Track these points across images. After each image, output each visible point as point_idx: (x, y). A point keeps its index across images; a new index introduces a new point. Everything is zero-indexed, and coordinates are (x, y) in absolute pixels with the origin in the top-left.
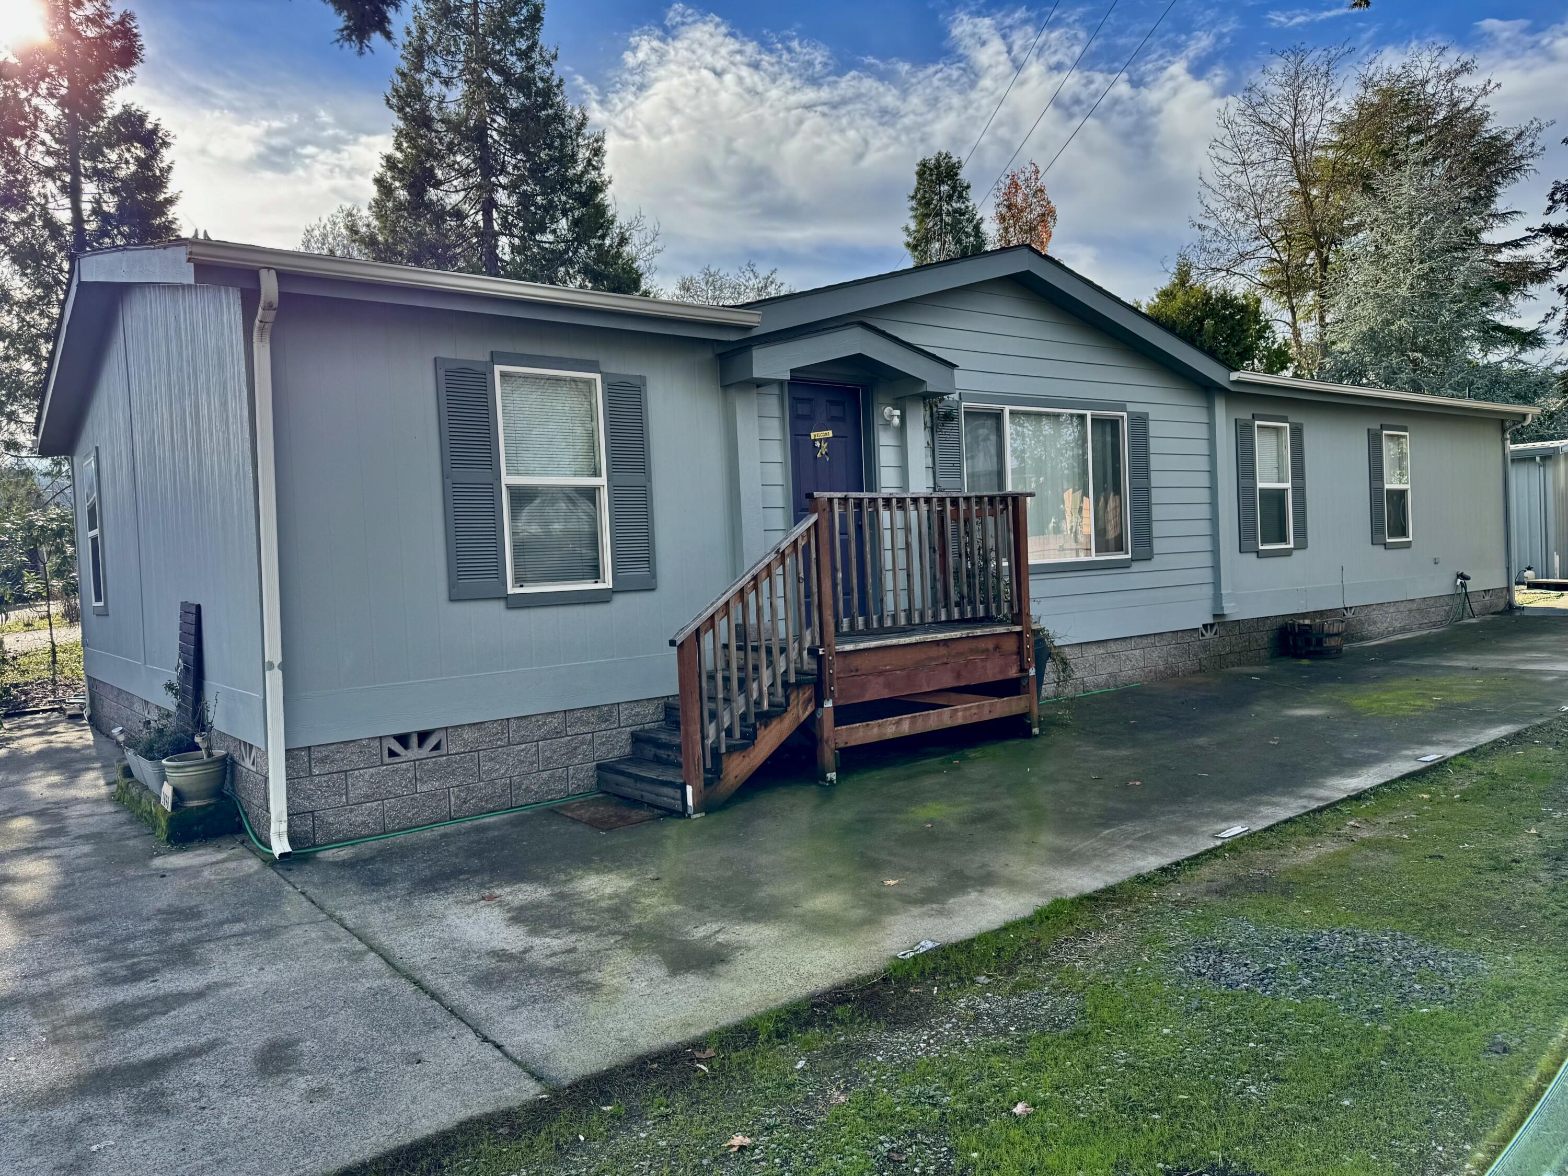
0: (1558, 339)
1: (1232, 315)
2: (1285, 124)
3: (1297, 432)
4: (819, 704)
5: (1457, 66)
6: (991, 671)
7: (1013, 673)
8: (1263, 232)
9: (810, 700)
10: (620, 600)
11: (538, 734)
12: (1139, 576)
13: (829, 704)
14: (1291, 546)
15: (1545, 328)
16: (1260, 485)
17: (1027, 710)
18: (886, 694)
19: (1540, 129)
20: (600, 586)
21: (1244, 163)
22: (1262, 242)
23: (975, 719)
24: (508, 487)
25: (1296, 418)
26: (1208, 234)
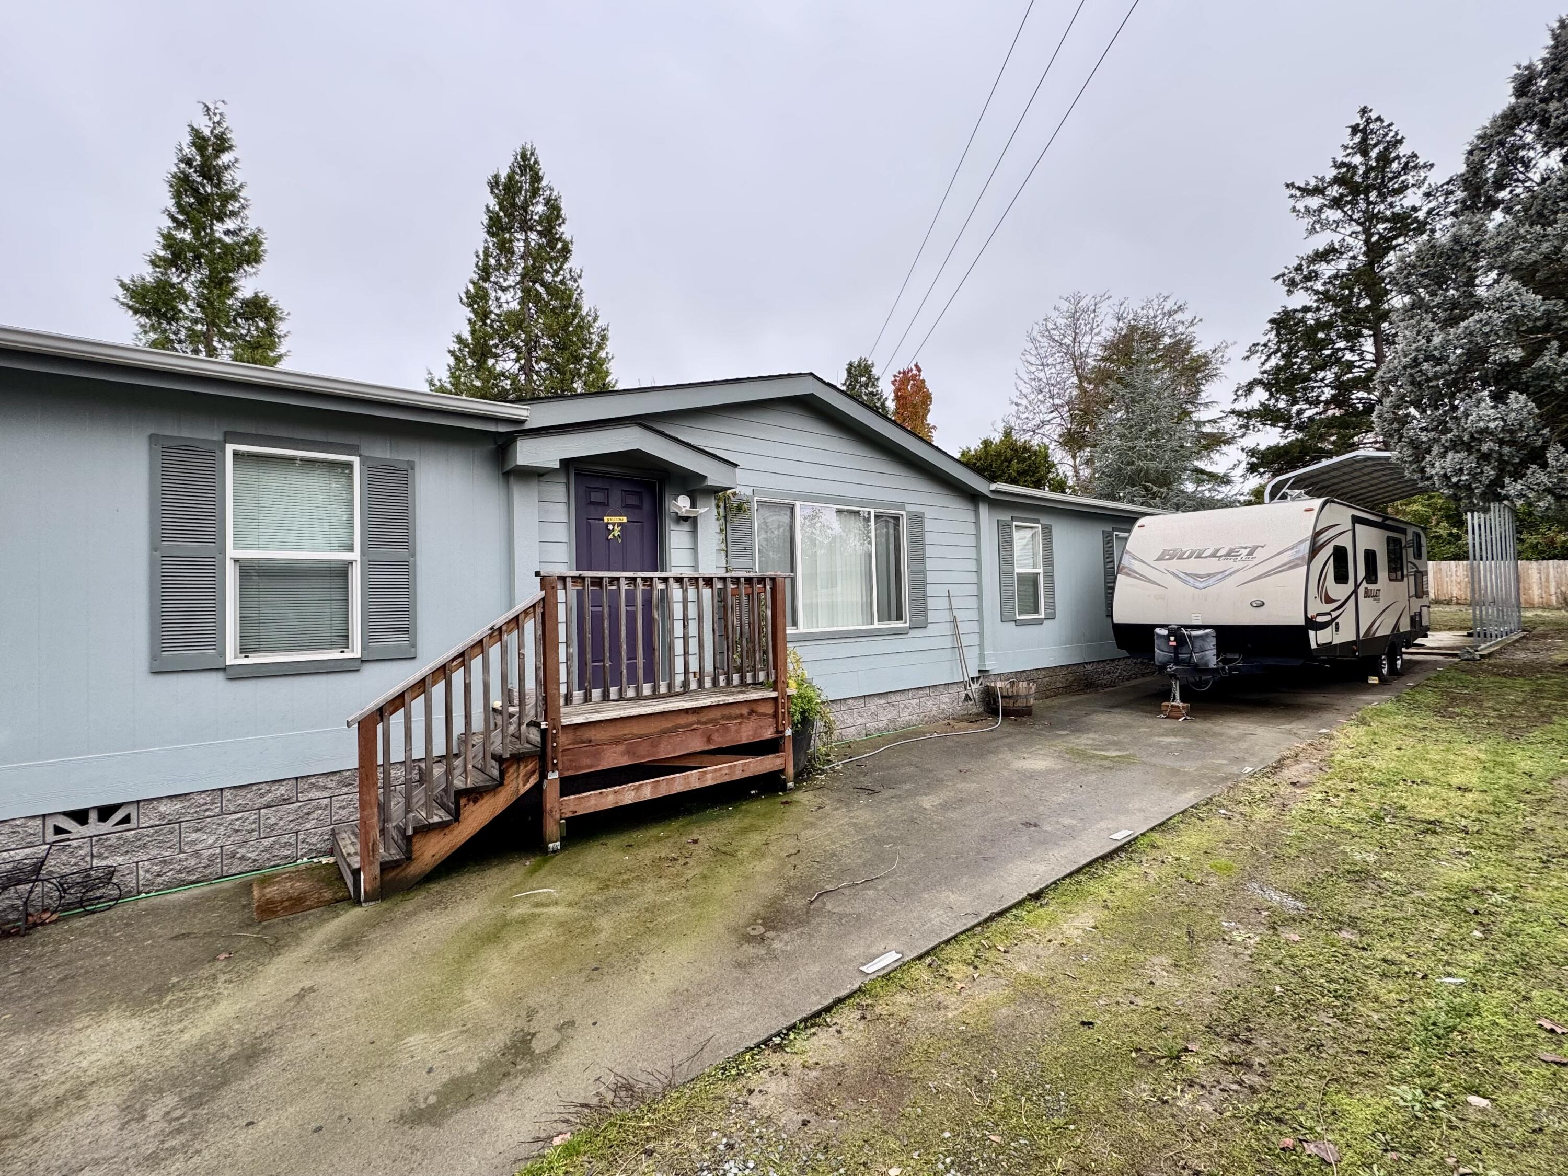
0: (1241, 480)
1: (1030, 457)
2: (1067, 341)
3: (1047, 530)
4: (543, 776)
5: (1175, 308)
6: (746, 734)
7: (769, 734)
8: (1056, 408)
9: (533, 773)
10: (370, 670)
11: (259, 802)
12: (915, 640)
13: (553, 776)
14: (1043, 616)
15: (1233, 473)
16: (1017, 570)
17: (782, 767)
18: (625, 761)
19: (1227, 347)
20: (347, 655)
21: (1042, 365)
22: (1054, 414)
23: (727, 779)
24: (236, 561)
25: (1045, 520)
26: (1022, 409)
